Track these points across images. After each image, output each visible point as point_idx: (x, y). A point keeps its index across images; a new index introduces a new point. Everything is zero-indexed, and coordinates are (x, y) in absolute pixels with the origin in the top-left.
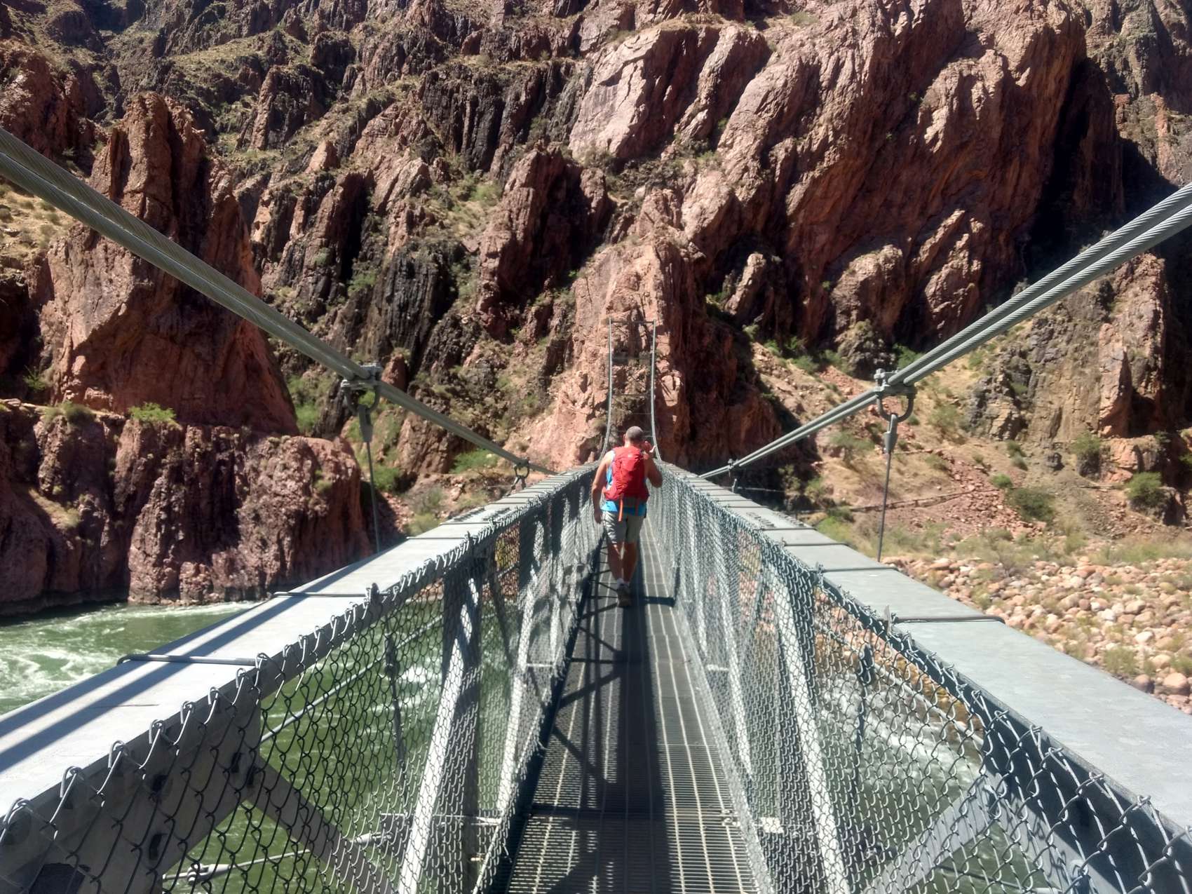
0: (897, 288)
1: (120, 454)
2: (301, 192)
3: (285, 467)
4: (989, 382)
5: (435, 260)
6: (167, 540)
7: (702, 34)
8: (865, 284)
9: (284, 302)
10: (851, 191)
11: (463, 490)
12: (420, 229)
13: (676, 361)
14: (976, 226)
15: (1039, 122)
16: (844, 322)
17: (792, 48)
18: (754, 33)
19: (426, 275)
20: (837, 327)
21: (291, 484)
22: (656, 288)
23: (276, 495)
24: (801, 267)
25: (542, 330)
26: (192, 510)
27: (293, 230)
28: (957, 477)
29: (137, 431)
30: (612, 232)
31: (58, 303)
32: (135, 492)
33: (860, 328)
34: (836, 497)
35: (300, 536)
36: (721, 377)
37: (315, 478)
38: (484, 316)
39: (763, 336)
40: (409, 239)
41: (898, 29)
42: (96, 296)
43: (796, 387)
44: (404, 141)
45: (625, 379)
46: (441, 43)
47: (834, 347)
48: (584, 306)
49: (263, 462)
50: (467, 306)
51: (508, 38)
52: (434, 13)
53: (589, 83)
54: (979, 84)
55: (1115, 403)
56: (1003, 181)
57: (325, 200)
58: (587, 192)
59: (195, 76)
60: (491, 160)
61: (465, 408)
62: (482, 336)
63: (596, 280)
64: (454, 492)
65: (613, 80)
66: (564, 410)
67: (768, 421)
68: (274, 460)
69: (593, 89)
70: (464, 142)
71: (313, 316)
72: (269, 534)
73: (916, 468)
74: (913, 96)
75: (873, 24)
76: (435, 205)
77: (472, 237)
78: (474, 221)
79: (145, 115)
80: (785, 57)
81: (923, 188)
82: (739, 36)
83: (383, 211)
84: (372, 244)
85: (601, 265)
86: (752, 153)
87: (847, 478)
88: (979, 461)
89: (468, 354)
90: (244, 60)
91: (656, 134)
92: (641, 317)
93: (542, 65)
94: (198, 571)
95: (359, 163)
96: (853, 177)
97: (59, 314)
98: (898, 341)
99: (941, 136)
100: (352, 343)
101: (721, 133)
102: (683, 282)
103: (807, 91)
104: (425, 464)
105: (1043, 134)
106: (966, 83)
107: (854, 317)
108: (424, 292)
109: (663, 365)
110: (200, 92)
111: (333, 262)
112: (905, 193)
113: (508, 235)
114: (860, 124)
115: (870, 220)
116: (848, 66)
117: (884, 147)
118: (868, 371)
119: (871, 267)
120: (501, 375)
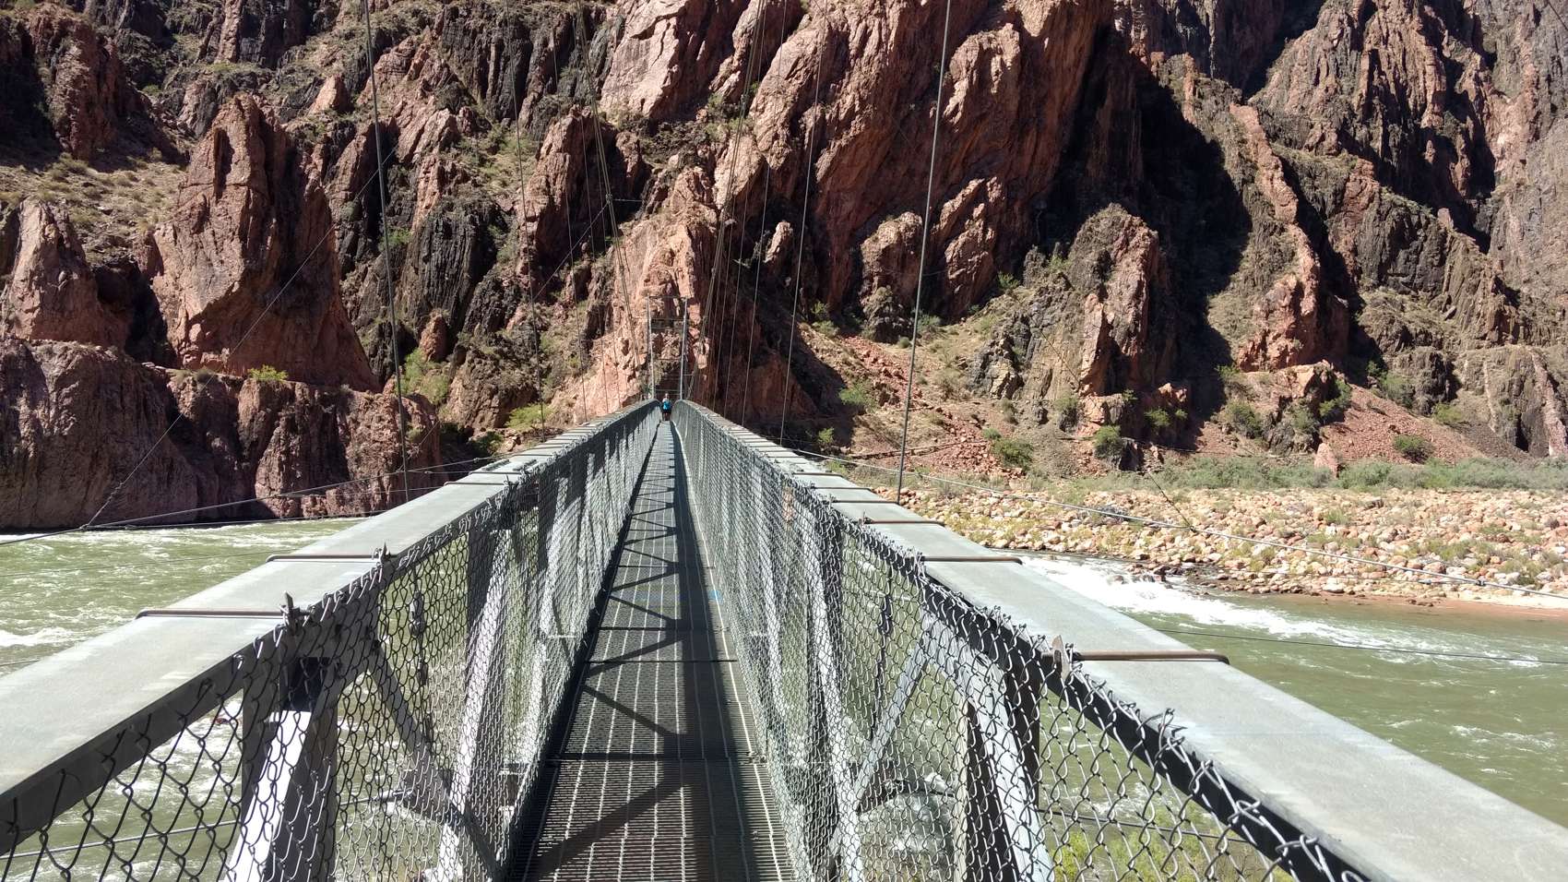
0: (917, 255)
1: (242, 408)
2: (317, 138)
3: (381, 419)
4: (992, 345)
5: (472, 221)
6: (288, 477)
8: (887, 251)
10: (877, 159)
12: (452, 186)
13: (707, 330)
14: (994, 194)
15: (1057, 93)
16: (867, 287)
17: (823, 11)
19: (464, 237)
20: (861, 292)
21: (387, 433)
22: (688, 264)
23: (375, 441)
24: (827, 233)
25: (582, 294)
26: (306, 453)
28: (953, 430)
29: (256, 388)
30: (647, 200)
31: (168, 278)
32: (257, 440)
33: (881, 293)
35: (397, 473)
37: (407, 428)
38: (525, 279)
40: (442, 197)
42: (209, 275)
43: (817, 350)
44: (427, 88)
45: (661, 345)
47: (858, 311)
48: (622, 274)
49: (360, 415)
50: (508, 268)
53: (620, 35)
54: (998, 58)
55: (1093, 364)
56: (1020, 152)
58: (623, 156)
60: (519, 109)
61: (513, 369)
62: (524, 299)
63: (633, 252)
64: (508, 444)
65: (647, 34)
66: (607, 371)
68: (370, 413)
69: (625, 41)
70: (490, 87)
72: (370, 473)
73: (918, 422)
74: (936, 67)
76: (465, 161)
77: (506, 196)
78: (507, 178)
79: (243, 117)
80: (816, 21)
81: (945, 157)
83: (408, 163)
84: (400, 198)
85: (638, 236)
86: (782, 120)
88: (975, 417)
89: (512, 316)
91: (688, 95)
92: (675, 290)
93: (570, 8)
94: (314, 501)
95: (379, 108)
96: (878, 145)
97: (171, 288)
99: (961, 107)
100: (387, 301)
101: (753, 96)
102: (713, 257)
103: (836, 58)
105: (1063, 104)
106: (985, 56)
107: (876, 283)
108: (462, 253)
109: (694, 333)
111: (360, 217)
113: (545, 200)
114: (885, 93)
115: (894, 188)
116: (875, 36)
117: (908, 116)
118: (886, 334)
119: (892, 235)
120: (545, 337)
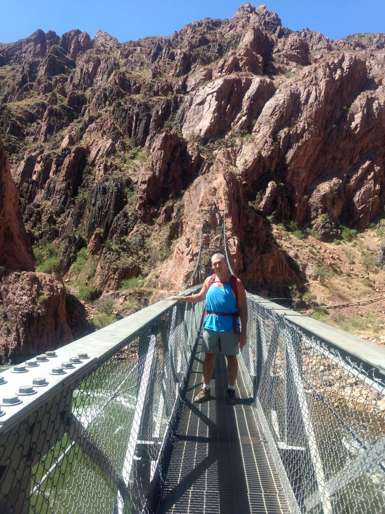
0: (340, 198)
2: (55, 156)
5: (116, 185)
7: (244, 81)
8: (324, 196)
9: (45, 207)
10: (317, 153)
11: (125, 299)
12: (110, 172)
13: (235, 231)
14: (377, 168)
16: (315, 214)
17: (287, 86)
18: (268, 80)
19: (112, 193)
20: (312, 217)
21: (25, 298)
22: (225, 194)
24: (293, 188)
25: (168, 218)
27: (51, 174)
28: (378, 290)
30: (202, 170)
33: (323, 217)
34: (318, 301)
35: (29, 326)
36: (258, 240)
37: (39, 294)
38: (140, 212)
39: (277, 221)
40: (105, 176)
41: (337, 77)
43: (294, 246)
44: (104, 132)
45: (209, 240)
46: (124, 92)
47: (311, 227)
48: (188, 205)
49: (11, 286)
50: (132, 207)
51: (153, 86)
52: (120, 79)
53: (191, 104)
54: (376, 102)
57: (66, 159)
58: (190, 153)
59: (16, 111)
60: (145, 141)
61: (128, 257)
62: (138, 222)
63: (194, 193)
64: (121, 300)
65: (202, 103)
66: (178, 257)
67: (282, 262)
68: (17, 285)
69: (192, 107)
70: (133, 133)
71: (58, 214)
72: (12, 326)
73: (357, 285)
74: (345, 107)
75: (325, 74)
76: (118, 161)
77: (135, 176)
78: (136, 168)
80: (283, 90)
81: (351, 151)
82: (261, 81)
83: (93, 164)
84: (88, 180)
85: (196, 185)
86: (269, 134)
87: (323, 291)
89: (131, 230)
90: (38, 104)
91: (223, 127)
92: (217, 209)
93: (169, 98)
95: (83, 144)
96: (317, 146)
98: (341, 223)
99: (359, 126)
100: (76, 226)
101: (254, 126)
102: (238, 192)
103: (294, 105)
104: (107, 286)
106: (370, 101)
107: (320, 212)
108: (110, 200)
109: (229, 233)
110: (18, 118)
111: (69, 188)
112: (342, 153)
113: (151, 173)
114: (320, 121)
115: (326, 166)
116: (314, 93)
117: (331, 131)
118: (327, 238)
119: (327, 188)
120: (147, 240)
